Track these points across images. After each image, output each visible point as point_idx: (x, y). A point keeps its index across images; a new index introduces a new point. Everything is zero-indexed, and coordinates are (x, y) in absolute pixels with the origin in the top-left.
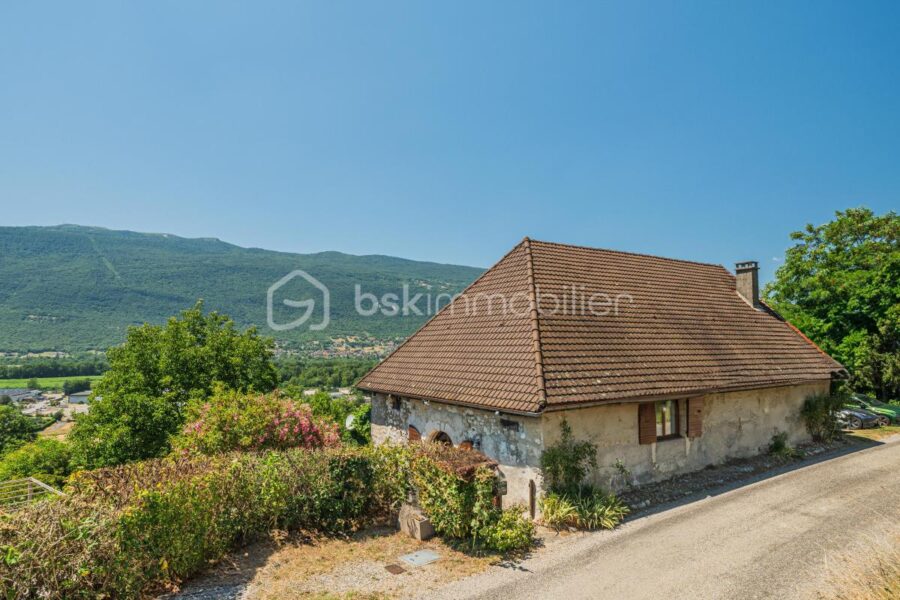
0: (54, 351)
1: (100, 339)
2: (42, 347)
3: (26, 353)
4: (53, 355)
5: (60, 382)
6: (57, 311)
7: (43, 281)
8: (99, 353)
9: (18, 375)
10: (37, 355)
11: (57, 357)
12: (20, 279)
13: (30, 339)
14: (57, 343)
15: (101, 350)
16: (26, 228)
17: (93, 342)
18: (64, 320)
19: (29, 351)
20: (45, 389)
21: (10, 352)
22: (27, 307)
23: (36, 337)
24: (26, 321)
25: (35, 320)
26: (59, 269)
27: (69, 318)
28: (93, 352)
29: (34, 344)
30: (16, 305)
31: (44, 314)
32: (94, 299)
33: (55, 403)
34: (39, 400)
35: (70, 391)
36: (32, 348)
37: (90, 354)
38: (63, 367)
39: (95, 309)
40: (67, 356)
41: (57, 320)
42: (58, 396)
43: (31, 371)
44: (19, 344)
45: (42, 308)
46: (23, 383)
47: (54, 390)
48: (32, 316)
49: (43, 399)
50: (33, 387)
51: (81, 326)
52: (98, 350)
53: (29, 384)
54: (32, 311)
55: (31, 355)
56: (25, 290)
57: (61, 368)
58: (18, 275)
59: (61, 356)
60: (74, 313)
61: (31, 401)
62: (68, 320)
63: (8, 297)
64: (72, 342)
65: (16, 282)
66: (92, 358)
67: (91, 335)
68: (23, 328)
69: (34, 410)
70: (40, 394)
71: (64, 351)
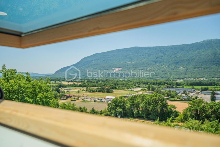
0: (202, 78)
1: (216, 75)
2: (199, 77)
3: (195, 79)
4: (202, 79)
5: (200, 87)
6: (203, 66)
7: (199, 58)
8: (216, 79)
9: (191, 84)
10: (197, 79)
11: (203, 80)
12: (193, 58)
13: (196, 74)
14: (203, 76)
15: (217, 78)
16: (194, 43)
17: (214, 75)
18: (205, 69)
19: (196, 78)
20: (196, 89)
21: (191, 78)
22: (195, 65)
23: (197, 74)
24: (195, 69)
25: (197, 69)
26: (203, 54)
27: (206, 68)
28: (214, 78)
29: (197, 76)
30: (193, 65)
31: (199, 67)
32: (214, 62)
33: (198, 93)
34: (194, 92)
35: (203, 90)
36: (196, 77)
37: (213, 79)
38: (203, 83)
39: (214, 65)
40: (206, 79)
41: (203, 69)
42: (199, 91)
43: (194, 84)
44: (193, 76)
45: (199, 66)
46: (191, 87)
47: (199, 89)
48: (196, 68)
49: (195, 92)
50: (193, 88)
51: (210, 70)
52: (215, 78)
53: (192, 87)
54: (196, 66)
55: (196, 79)
56: (194, 61)
57: (202, 83)
58: (193, 57)
59: (204, 80)
60: (208, 66)
61: (192, 92)
62: (206, 69)
63: (190, 63)
64: (207, 75)
65: (192, 59)
66: (213, 80)
67: (213, 73)
68: (194, 72)
69: (191, 95)
70: (194, 91)
71: (205, 78)
